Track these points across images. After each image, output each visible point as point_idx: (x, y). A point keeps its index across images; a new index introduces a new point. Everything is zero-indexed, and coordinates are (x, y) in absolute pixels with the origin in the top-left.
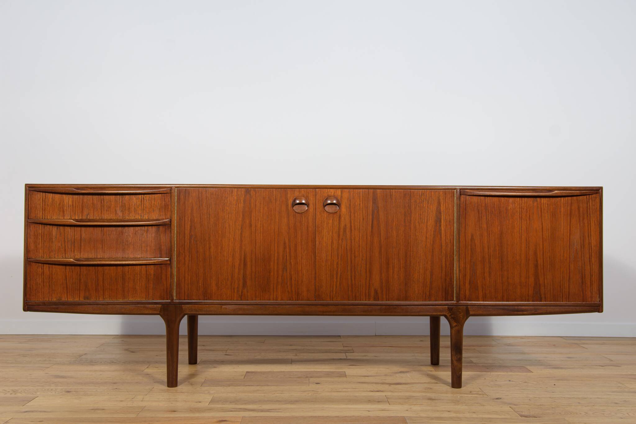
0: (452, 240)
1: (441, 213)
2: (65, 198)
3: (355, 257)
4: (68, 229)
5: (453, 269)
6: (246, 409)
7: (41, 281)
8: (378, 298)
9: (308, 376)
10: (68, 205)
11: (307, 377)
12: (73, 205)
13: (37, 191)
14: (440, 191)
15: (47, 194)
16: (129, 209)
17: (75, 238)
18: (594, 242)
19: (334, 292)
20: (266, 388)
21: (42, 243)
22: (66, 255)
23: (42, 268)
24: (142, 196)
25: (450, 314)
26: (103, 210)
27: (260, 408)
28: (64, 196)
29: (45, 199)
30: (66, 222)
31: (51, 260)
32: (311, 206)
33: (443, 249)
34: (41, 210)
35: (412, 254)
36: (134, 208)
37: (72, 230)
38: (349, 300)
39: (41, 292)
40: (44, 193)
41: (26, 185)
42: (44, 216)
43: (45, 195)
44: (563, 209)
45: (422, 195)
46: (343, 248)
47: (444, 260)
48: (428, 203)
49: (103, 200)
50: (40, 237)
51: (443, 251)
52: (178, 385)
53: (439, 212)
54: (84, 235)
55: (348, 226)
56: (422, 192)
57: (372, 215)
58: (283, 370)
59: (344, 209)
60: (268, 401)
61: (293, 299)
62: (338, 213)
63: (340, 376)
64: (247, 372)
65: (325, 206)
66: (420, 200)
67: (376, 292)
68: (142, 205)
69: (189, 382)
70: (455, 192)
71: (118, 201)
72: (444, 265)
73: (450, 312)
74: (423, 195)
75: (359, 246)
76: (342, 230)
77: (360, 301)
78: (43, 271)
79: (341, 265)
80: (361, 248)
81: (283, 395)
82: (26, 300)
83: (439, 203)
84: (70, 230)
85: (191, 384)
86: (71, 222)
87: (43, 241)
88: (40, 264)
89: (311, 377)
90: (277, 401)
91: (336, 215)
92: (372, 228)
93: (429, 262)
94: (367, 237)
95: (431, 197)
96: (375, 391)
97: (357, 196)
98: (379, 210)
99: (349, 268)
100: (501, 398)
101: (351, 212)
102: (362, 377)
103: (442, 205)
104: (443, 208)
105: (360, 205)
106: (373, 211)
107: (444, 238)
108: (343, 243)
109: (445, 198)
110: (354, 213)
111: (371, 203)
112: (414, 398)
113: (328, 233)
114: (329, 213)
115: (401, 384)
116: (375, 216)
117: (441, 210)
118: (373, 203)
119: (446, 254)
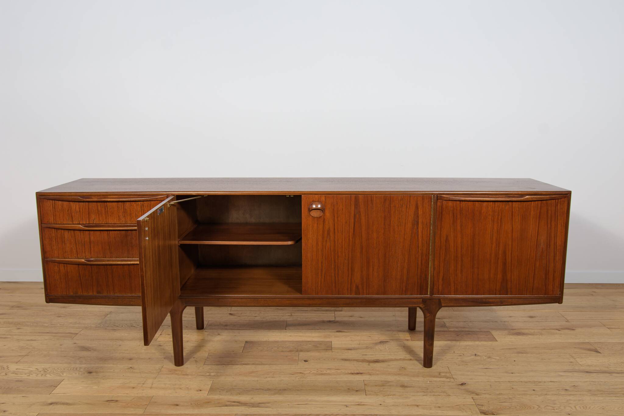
0: (428, 241)
1: (418, 217)
2: (72, 205)
3: (338, 257)
4: (78, 232)
5: (428, 267)
6: (239, 402)
7: (58, 278)
8: (359, 293)
9: (299, 348)
10: (75, 211)
11: (297, 351)
12: (80, 211)
13: (47, 199)
14: (418, 196)
15: (56, 201)
16: (130, 214)
17: (85, 240)
18: (559, 242)
19: (319, 288)
20: (259, 368)
21: (57, 245)
22: (79, 255)
23: (58, 266)
24: (142, 202)
25: (424, 306)
26: (107, 215)
27: (252, 401)
28: (72, 203)
29: (55, 206)
30: (76, 228)
31: (65, 260)
33: (419, 249)
34: (52, 216)
35: (390, 254)
36: (135, 214)
37: (81, 234)
38: (332, 295)
39: (59, 287)
40: (53, 201)
41: (37, 193)
42: (55, 221)
43: (55, 202)
44: (532, 212)
45: (401, 200)
46: (327, 248)
47: (420, 259)
48: (407, 207)
49: (107, 207)
50: (54, 240)
51: (419, 250)
52: (184, 362)
53: (417, 215)
54: (92, 238)
55: (332, 229)
56: (401, 198)
57: (354, 219)
58: (278, 339)
59: (328, 214)
60: (260, 389)
62: (322, 217)
63: (327, 350)
64: (246, 342)
65: (310, 211)
66: (400, 205)
67: (357, 287)
68: (142, 211)
69: (194, 358)
70: (432, 197)
71: (120, 207)
72: (420, 263)
73: (424, 304)
74: (402, 200)
75: (342, 247)
76: (326, 233)
77: (343, 294)
78: (59, 269)
79: (325, 263)
80: (343, 248)
81: (274, 379)
82: (47, 294)
83: (417, 207)
84: (79, 234)
85: (196, 361)
86: (80, 227)
87: (57, 243)
88: (56, 264)
89: (301, 351)
90: (269, 390)
91: (320, 219)
92: (354, 231)
93: (406, 261)
94: (349, 239)
95: (410, 202)
96: (355, 374)
97: (340, 201)
98: (360, 214)
99: (333, 266)
100: (465, 384)
101: (334, 216)
102: (346, 351)
103: (419, 209)
104: (420, 212)
105: (343, 209)
106: (355, 215)
107: (421, 239)
108: (327, 245)
109: (423, 203)
110: (338, 217)
111: (353, 208)
112: (388, 385)
113: (313, 235)
114: (314, 218)
115: (379, 361)
116: (356, 220)
117: (418, 214)
118: (355, 208)
119: (422, 253)
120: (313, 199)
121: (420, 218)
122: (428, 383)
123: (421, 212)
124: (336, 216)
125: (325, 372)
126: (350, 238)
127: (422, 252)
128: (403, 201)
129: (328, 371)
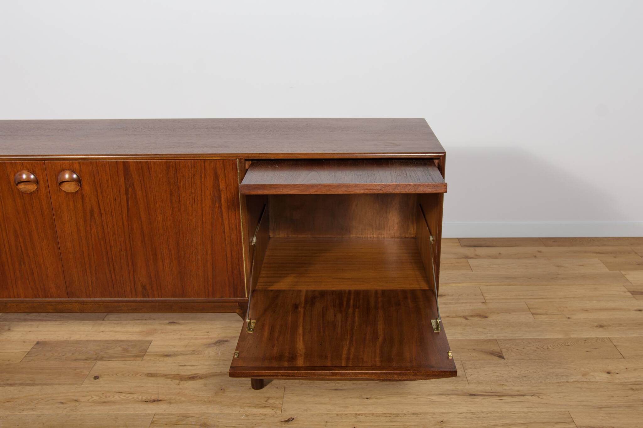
0: (237, 224)
1: (219, 191)
3: (111, 247)
8: (148, 295)
14: (217, 161)
19: (91, 289)
25: (241, 312)
32: (41, 183)
33: (226, 236)
35: (185, 243)
45: (191, 167)
46: (93, 236)
47: (228, 249)
48: (201, 177)
51: (226, 238)
53: (217, 189)
55: (96, 210)
56: (191, 163)
57: (127, 194)
59: (87, 188)
61: (39, 296)
62: (80, 192)
65: (60, 184)
66: (190, 175)
67: (144, 287)
70: (238, 163)
72: (229, 255)
73: (242, 310)
74: (193, 167)
75: (115, 234)
76: (88, 214)
77: (127, 297)
79: (94, 256)
80: (117, 235)
83: (216, 177)
89: (101, 359)
91: (77, 195)
92: (128, 211)
93: (209, 252)
94: (123, 223)
95: (205, 169)
96: (150, 401)
97: (102, 169)
98: (134, 187)
99: (105, 260)
100: (294, 419)
101: (97, 191)
102: (162, 359)
103: (220, 180)
104: (222, 185)
105: (107, 181)
106: (127, 190)
107: (227, 222)
108: (93, 230)
109: (225, 170)
110: (102, 193)
111: (122, 179)
112: (184, 422)
113: (70, 218)
114: (67, 194)
115: (197, 377)
116: (130, 196)
117: (219, 186)
118: (125, 179)
119: (231, 242)
120: (61, 166)
121: (222, 192)
122: (244, 419)
123: (224, 184)
124: (99, 191)
125: (111, 399)
126: (125, 221)
127: (231, 240)
128: (194, 169)
129: (116, 397)
